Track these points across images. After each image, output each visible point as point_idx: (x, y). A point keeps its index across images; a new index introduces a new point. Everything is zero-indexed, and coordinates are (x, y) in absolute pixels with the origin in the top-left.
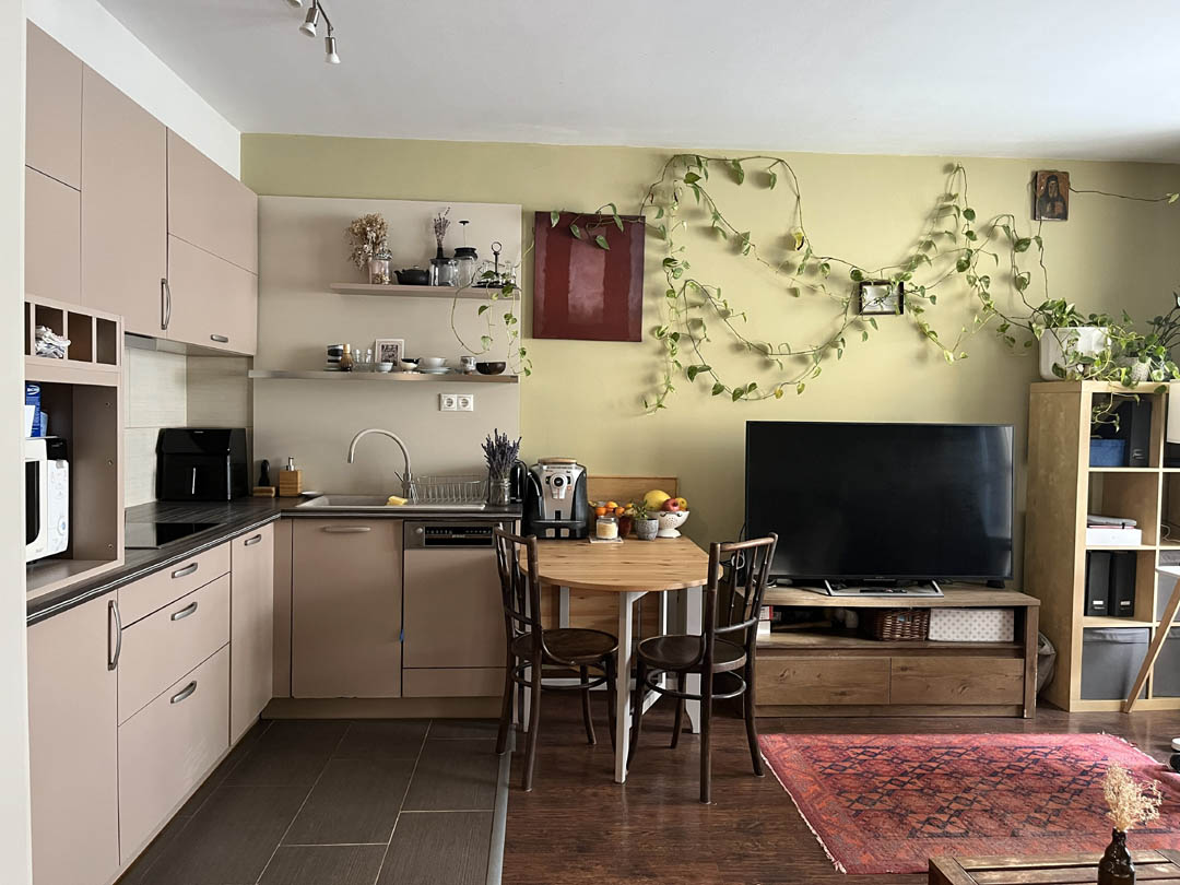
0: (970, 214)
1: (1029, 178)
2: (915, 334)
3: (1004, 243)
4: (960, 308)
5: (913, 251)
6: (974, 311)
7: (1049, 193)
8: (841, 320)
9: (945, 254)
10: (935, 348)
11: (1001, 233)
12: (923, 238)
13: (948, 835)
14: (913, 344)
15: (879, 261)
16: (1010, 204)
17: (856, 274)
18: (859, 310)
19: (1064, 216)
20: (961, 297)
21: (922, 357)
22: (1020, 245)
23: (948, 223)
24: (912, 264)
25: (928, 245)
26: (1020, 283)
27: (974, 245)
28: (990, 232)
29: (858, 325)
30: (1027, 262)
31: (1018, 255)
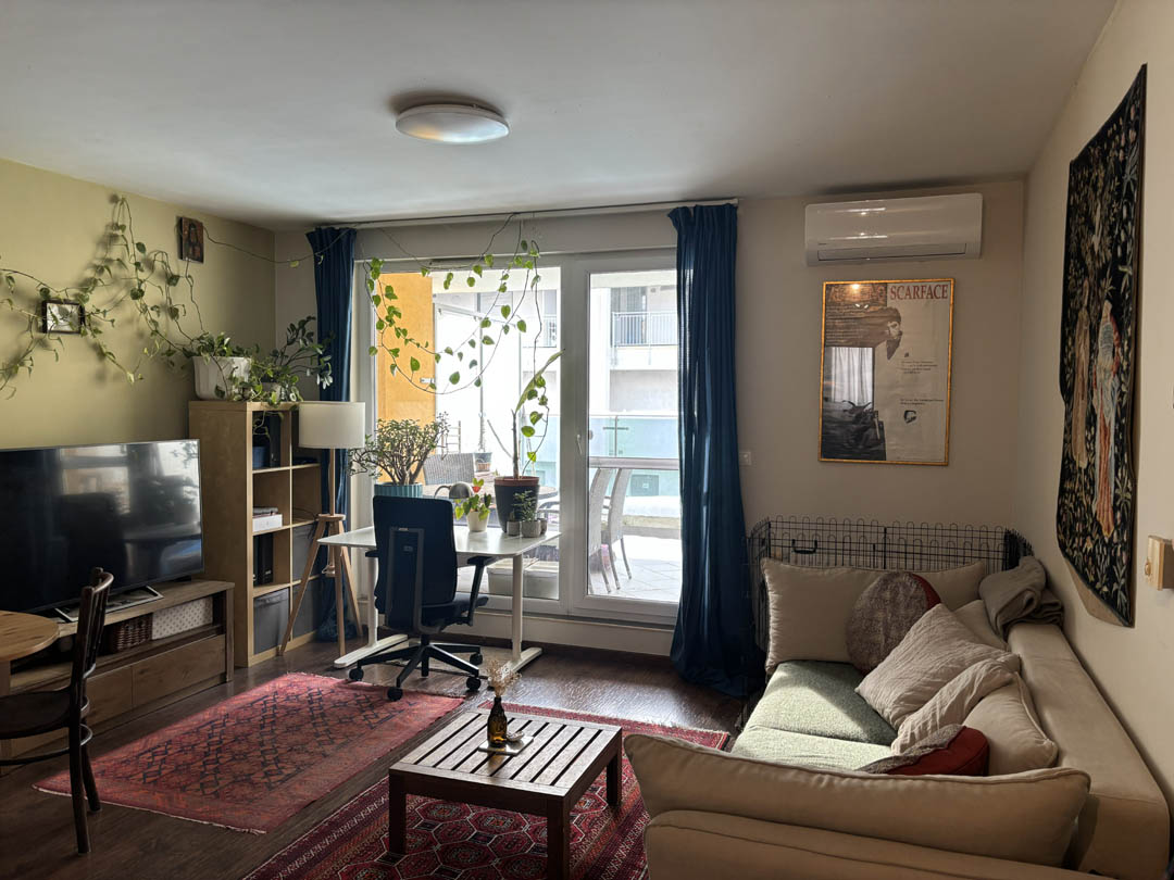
0: (141, 247)
1: (175, 223)
2: (93, 355)
3: (160, 275)
4: (130, 331)
5: (90, 274)
6: (141, 335)
7: (189, 236)
8: (27, 338)
9: (115, 280)
10: (112, 368)
11: (158, 265)
12: (97, 262)
14: (92, 364)
15: (62, 282)
16: (163, 243)
17: (45, 292)
18: (44, 329)
19: (200, 260)
20: (130, 321)
21: (101, 377)
22: (172, 280)
23: (116, 252)
24: (87, 285)
25: (100, 270)
26: (173, 313)
27: (142, 276)
28: (151, 266)
29: (43, 344)
30: (180, 296)
31: (171, 288)
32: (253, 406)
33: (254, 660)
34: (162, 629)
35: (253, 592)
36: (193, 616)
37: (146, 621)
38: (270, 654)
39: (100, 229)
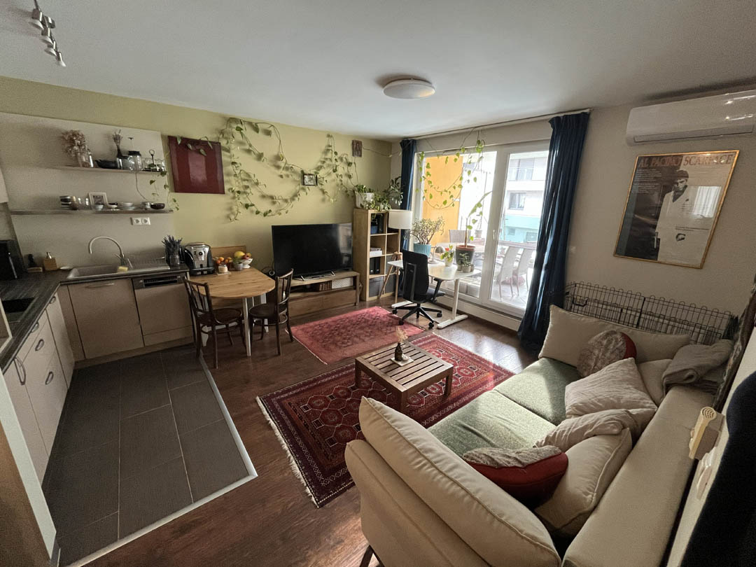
0: (336, 153)
1: (351, 142)
2: (321, 193)
3: (345, 163)
4: (334, 184)
5: (319, 164)
6: (338, 185)
7: (357, 147)
8: (298, 188)
9: (329, 166)
10: (328, 198)
11: (344, 159)
12: (323, 160)
13: (348, 346)
14: (321, 196)
15: (309, 167)
16: (345, 150)
17: (302, 171)
18: (304, 184)
19: (361, 156)
20: (334, 180)
21: (323, 200)
22: (349, 164)
23: (329, 156)
24: (319, 168)
25: (324, 162)
26: (350, 177)
27: (337, 164)
28: (341, 159)
29: (304, 189)
30: (352, 170)
31: (349, 168)
32: (370, 212)
33: (368, 299)
34: (335, 286)
35: (369, 276)
36: (346, 283)
37: (330, 282)
38: (376, 297)
39: (324, 147)
